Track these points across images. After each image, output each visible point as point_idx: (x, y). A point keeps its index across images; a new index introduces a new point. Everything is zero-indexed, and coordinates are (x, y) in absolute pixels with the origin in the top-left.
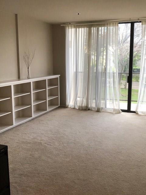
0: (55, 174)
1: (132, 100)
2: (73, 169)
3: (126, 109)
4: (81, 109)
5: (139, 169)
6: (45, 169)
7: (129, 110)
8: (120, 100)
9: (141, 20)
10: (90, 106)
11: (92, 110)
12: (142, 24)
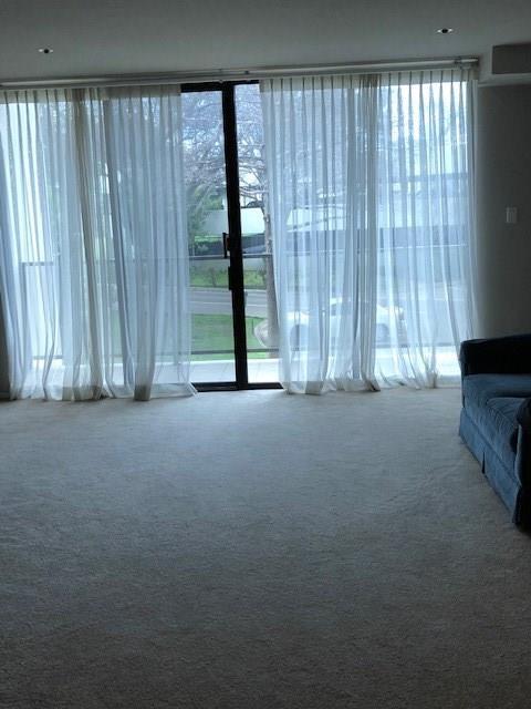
0: (72, 632)
1: (248, 347)
2: (130, 603)
3: (232, 378)
4: (73, 398)
5: (343, 559)
6: (29, 625)
7: (241, 383)
8: (193, 353)
9: (258, 75)
10: (105, 383)
11: (114, 398)
12: (262, 90)
